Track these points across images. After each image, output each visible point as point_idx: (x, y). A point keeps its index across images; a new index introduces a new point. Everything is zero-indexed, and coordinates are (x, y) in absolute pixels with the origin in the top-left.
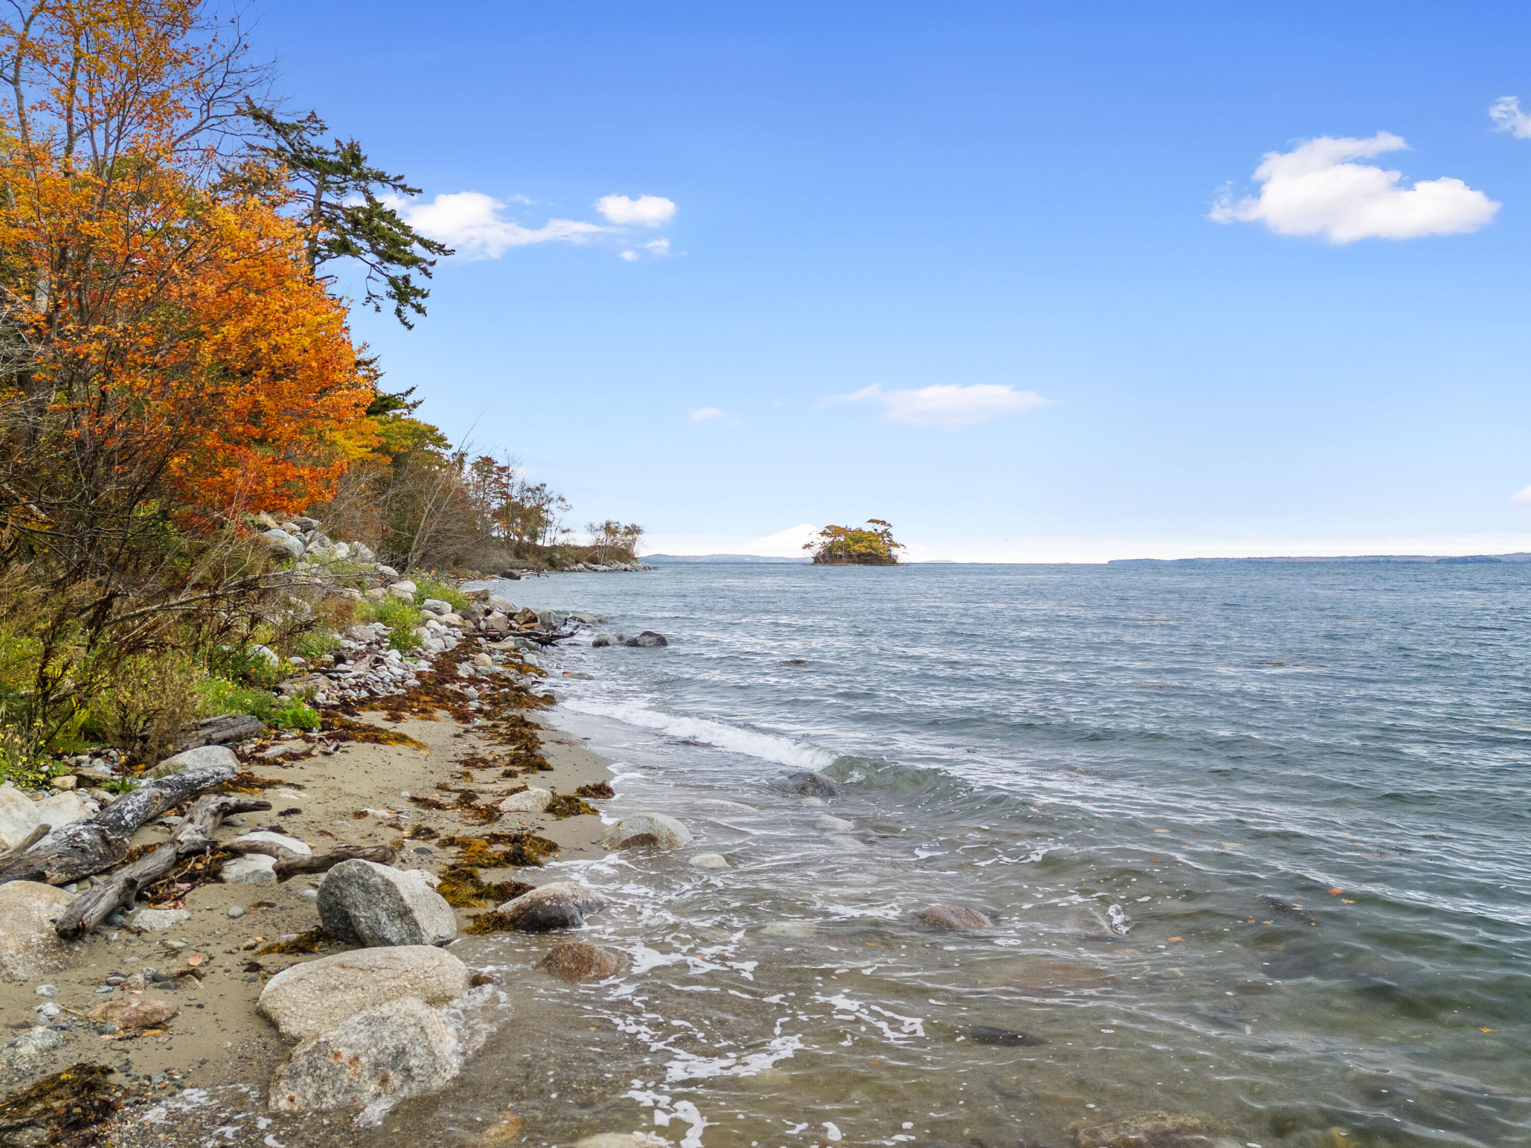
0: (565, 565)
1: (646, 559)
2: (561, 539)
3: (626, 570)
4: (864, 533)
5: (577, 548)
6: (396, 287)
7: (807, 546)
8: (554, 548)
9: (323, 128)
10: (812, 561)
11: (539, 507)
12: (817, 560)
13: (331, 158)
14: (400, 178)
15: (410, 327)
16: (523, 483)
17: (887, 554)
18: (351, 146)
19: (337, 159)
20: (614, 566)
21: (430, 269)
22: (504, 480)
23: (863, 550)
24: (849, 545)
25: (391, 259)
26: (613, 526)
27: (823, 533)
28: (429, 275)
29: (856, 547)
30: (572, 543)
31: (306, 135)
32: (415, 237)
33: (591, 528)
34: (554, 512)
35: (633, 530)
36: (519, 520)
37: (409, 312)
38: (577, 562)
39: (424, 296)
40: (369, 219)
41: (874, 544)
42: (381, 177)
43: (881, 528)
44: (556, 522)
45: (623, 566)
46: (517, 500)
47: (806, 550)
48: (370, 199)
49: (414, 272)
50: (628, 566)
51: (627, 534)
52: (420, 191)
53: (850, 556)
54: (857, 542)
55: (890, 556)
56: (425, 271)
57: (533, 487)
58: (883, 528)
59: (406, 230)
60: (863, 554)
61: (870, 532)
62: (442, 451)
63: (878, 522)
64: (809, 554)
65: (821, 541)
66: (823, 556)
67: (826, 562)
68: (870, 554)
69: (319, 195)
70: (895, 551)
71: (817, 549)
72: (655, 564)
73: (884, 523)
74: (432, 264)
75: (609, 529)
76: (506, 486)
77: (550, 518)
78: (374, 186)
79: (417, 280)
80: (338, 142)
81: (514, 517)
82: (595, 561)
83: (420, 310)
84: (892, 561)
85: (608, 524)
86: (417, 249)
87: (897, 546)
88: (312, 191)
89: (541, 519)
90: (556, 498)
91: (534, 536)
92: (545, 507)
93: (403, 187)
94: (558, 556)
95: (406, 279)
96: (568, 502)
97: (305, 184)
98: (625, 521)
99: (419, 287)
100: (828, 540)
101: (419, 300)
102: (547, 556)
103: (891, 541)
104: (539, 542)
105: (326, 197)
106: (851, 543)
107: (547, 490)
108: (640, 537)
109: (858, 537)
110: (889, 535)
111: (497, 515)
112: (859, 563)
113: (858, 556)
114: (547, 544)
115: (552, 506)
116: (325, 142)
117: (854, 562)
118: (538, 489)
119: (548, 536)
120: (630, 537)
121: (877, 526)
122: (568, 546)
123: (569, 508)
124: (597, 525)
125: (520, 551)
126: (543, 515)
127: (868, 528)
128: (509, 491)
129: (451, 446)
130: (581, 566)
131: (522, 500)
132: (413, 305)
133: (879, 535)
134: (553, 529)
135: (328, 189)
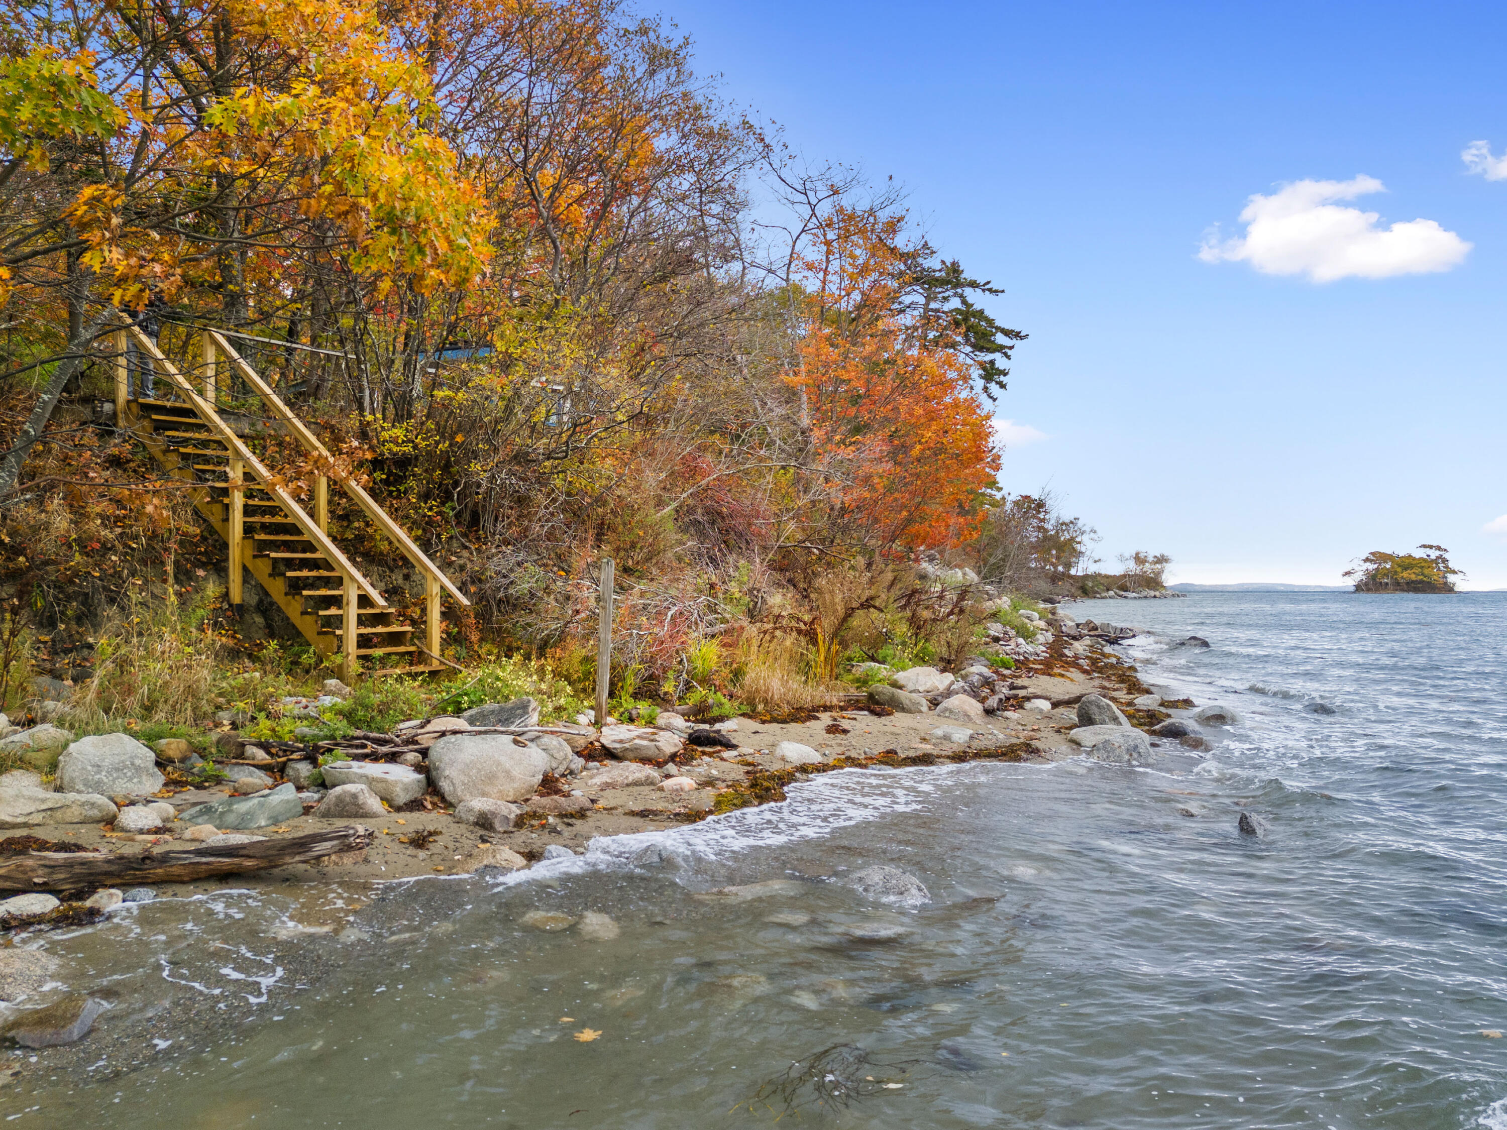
0: (1097, 592)
1: (1172, 588)
2: (1092, 569)
3: (1155, 597)
4: (1414, 559)
5: (1107, 577)
6: (984, 369)
7: (1347, 574)
8: (1086, 577)
9: (933, 252)
10: (1353, 589)
11: (1072, 539)
12: (1358, 588)
13: (937, 274)
14: (988, 283)
15: (995, 400)
16: (1058, 518)
17: (1441, 581)
18: (953, 264)
19: (943, 274)
20: (1144, 593)
21: (1009, 352)
22: (1041, 516)
23: (1413, 577)
24: (1396, 573)
25: (981, 349)
26: (1142, 555)
27: (1367, 560)
28: (1008, 357)
29: (1405, 574)
30: (1103, 572)
31: (920, 260)
32: (998, 329)
33: (1122, 559)
34: (1086, 544)
35: (1161, 560)
36: (1054, 552)
37: (994, 388)
38: (1108, 590)
39: (1005, 374)
40: (966, 320)
41: (1426, 571)
42: (973, 284)
43: (1434, 554)
44: (1088, 553)
45: (1152, 593)
46: (1053, 533)
47: (1346, 578)
48: (964, 302)
49: (997, 356)
50: (1157, 594)
51: (1156, 563)
52: (1003, 291)
53: (1398, 584)
54: (1406, 569)
55: (1446, 583)
56: (1006, 354)
57: (1067, 521)
58: (1438, 553)
59: (990, 322)
60: (1413, 582)
61: (1421, 558)
62: (994, 492)
63: (1431, 547)
64: (1350, 583)
65: (1364, 568)
66: (1366, 584)
67: (1369, 590)
68: (1421, 582)
69: (927, 304)
70: (1451, 578)
71: (1359, 576)
72: (1182, 593)
73: (1439, 548)
74: (1011, 348)
75: (1139, 559)
76: (1043, 520)
77: (1083, 549)
78: (968, 291)
79: (1001, 362)
80: (943, 262)
81: (1050, 549)
82: (1125, 590)
83: (1002, 386)
84: (1448, 589)
85: (1137, 554)
86: (1000, 339)
87: (1454, 572)
88: (922, 300)
89: (1074, 550)
90: (1088, 530)
91: (1068, 566)
92: (1078, 539)
93: (990, 290)
94: (1090, 584)
95: (992, 362)
96: (1100, 533)
97: (915, 297)
98: (1152, 551)
99: (1001, 368)
100: (1371, 567)
101: (1002, 378)
102: (1080, 584)
103: (1447, 567)
104: (1073, 572)
105: (933, 305)
106: (1399, 570)
107: (1080, 523)
108: (1168, 567)
109: (1408, 563)
110: (1445, 561)
111: (1034, 547)
112: (1408, 591)
113: (1408, 584)
114: (1080, 573)
115: (1085, 538)
116: (932, 263)
117: (1403, 590)
118: (1072, 522)
119: (1080, 565)
120: (1158, 566)
121: (1429, 551)
122: (1100, 575)
123: (1099, 540)
124: (1127, 555)
125: (1055, 578)
126: (1078, 547)
127: (1419, 554)
128: (1046, 526)
129: (1001, 489)
130: (1111, 593)
131: (1057, 532)
132: (997, 383)
133: (1432, 561)
134: (1086, 559)
135: (935, 299)
